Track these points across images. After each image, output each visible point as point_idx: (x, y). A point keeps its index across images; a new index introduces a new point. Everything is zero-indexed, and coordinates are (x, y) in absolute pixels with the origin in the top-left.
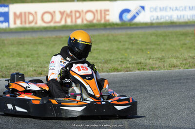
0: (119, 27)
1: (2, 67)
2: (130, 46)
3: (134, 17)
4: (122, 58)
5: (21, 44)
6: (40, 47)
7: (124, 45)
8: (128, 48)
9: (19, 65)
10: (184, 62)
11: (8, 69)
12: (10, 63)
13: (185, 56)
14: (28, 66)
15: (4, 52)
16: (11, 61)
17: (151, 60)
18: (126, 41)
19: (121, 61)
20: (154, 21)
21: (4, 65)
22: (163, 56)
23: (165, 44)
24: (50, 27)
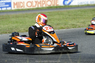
0: (63, 8)
3: (70, 3)
4: (65, 23)
5: (17, 17)
6: (26, 18)
7: (66, 16)
8: (68, 18)
9: (17, 27)
11: (11, 29)
12: (12, 26)
14: (21, 28)
15: (9, 21)
16: (13, 25)
17: (79, 23)
19: (65, 24)
20: (80, 5)
21: (10, 27)
22: (84, 21)
23: (85, 15)
24: (31, 9)
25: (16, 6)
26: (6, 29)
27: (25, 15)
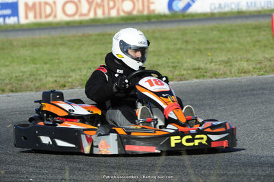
0: (168, 19)
1: (11, 78)
2: (184, 46)
3: (189, 5)
4: (173, 63)
5: (36, 46)
6: (61, 49)
7: (175, 44)
8: (181, 49)
9: (34, 75)
10: (258, 66)
11: (19, 80)
12: (22, 72)
13: (259, 59)
14: (46, 76)
15: (12, 57)
16: (22, 69)
17: (213, 64)
18: (177, 39)
19: (173, 67)
20: (216, 11)
21: (14, 75)
22: (229, 58)
23: (231, 42)
24: (74, 22)
25: (31, 15)
26: (3, 80)
27: (59, 41)
